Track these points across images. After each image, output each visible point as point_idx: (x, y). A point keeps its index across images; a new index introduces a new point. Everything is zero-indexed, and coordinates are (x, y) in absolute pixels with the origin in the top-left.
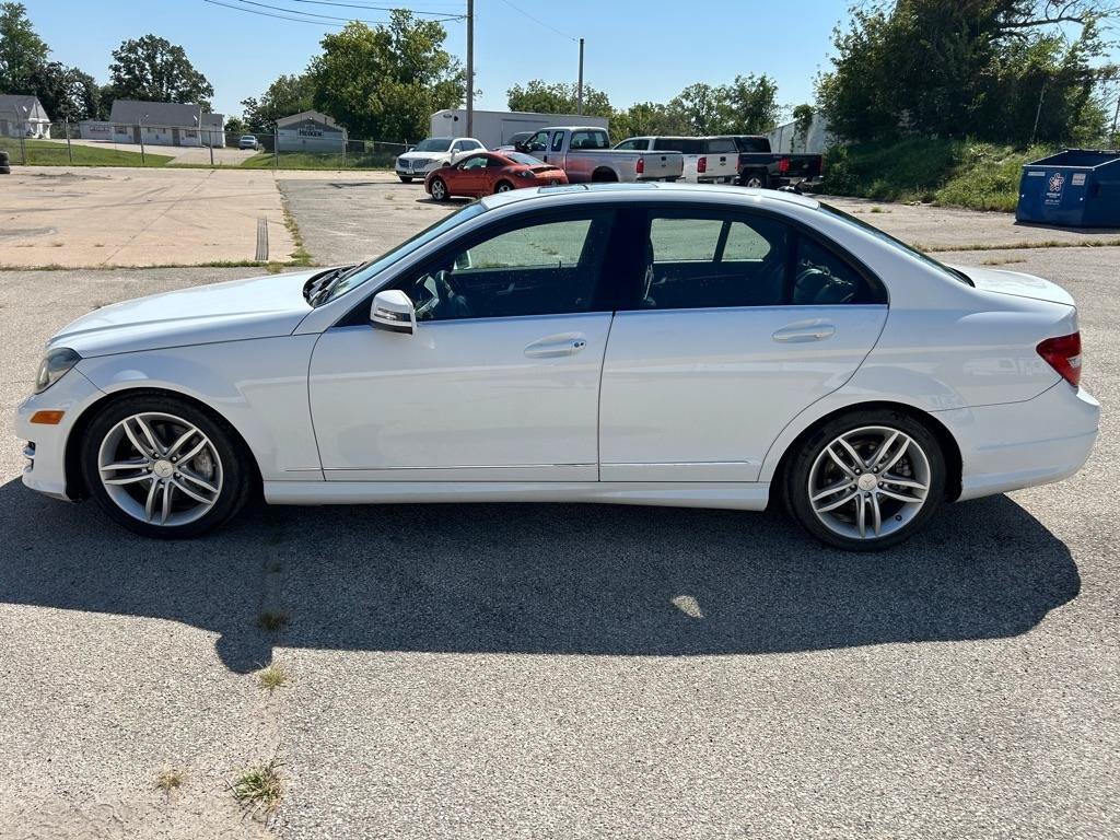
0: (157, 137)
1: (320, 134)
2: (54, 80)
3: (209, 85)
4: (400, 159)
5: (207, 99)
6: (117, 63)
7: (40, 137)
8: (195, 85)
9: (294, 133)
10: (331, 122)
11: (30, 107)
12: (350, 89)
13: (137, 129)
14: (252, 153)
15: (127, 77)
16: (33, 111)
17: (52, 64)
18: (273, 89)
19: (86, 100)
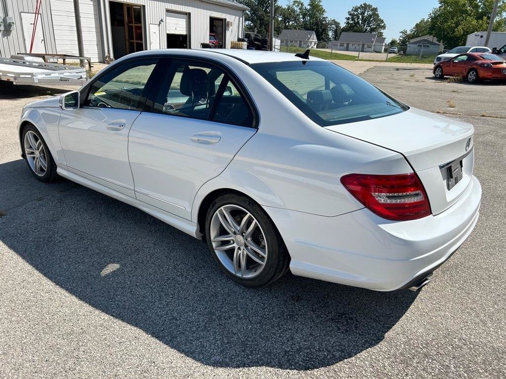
0: (355, 48)
1: (428, 46)
2: (323, 24)
3: (385, 25)
4: (438, 58)
5: (382, 31)
6: (349, 16)
7: (312, 47)
8: (379, 25)
9: (416, 46)
10: (435, 40)
11: (311, 36)
12: (449, 24)
13: (348, 44)
14: (393, 55)
15: (351, 22)
16: (312, 37)
17: (324, 18)
18: (417, 25)
19: (335, 33)
